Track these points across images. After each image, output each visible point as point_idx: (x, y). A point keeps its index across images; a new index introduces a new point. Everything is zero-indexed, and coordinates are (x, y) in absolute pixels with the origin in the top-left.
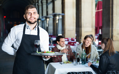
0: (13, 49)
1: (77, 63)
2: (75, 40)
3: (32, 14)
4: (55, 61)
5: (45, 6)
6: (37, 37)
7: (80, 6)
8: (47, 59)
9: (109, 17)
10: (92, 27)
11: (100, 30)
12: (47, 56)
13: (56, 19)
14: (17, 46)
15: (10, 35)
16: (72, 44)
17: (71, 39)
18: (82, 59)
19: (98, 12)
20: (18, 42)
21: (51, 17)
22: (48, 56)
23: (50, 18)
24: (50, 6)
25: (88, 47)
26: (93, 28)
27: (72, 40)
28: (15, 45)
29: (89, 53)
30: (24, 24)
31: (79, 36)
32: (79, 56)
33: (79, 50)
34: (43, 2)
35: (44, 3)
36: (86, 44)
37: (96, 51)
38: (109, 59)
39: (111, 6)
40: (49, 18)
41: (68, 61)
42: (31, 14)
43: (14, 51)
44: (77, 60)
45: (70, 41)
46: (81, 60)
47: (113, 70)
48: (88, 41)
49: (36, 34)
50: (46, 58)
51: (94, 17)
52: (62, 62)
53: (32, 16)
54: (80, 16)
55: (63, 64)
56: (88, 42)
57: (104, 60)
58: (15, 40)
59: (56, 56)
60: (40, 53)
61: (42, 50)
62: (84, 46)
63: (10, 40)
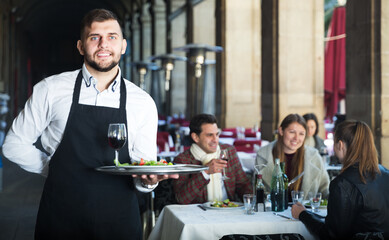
0: (38, 152)
1: (256, 207)
2: (259, 135)
3: (104, 39)
4: (182, 201)
5: (161, 24)
6: (119, 115)
7: (274, 22)
8: (149, 186)
9: (369, 57)
10: (314, 92)
11: (343, 104)
12: (148, 176)
13: (195, 64)
14: (53, 141)
15: (29, 107)
16: (248, 146)
17: (243, 130)
18: (272, 193)
19: (335, 41)
20: (54, 130)
21: (178, 59)
22: (152, 176)
23: (177, 63)
24: (179, 24)
25: (293, 155)
26: (317, 95)
27: (249, 134)
28: (45, 141)
29: (297, 174)
30: (77, 72)
31: (271, 122)
32: (263, 182)
33: (266, 162)
34: (156, 9)
35: (160, 12)
36: (288, 143)
37: (319, 166)
38: (360, 194)
39: (373, 21)
40: (173, 61)
41: (227, 201)
42: (101, 38)
43: (43, 158)
44: (255, 197)
45: (241, 137)
46: (269, 196)
47: (372, 231)
48: (295, 132)
49: (117, 105)
50: (144, 183)
51: (320, 59)
52: (208, 204)
53: (104, 45)
54: (274, 56)
55: (208, 211)
56: (295, 139)
57: (342, 195)
58: (47, 124)
59: (177, 177)
60: (126, 165)
61: (134, 156)
62: (282, 149)
63: (29, 123)
